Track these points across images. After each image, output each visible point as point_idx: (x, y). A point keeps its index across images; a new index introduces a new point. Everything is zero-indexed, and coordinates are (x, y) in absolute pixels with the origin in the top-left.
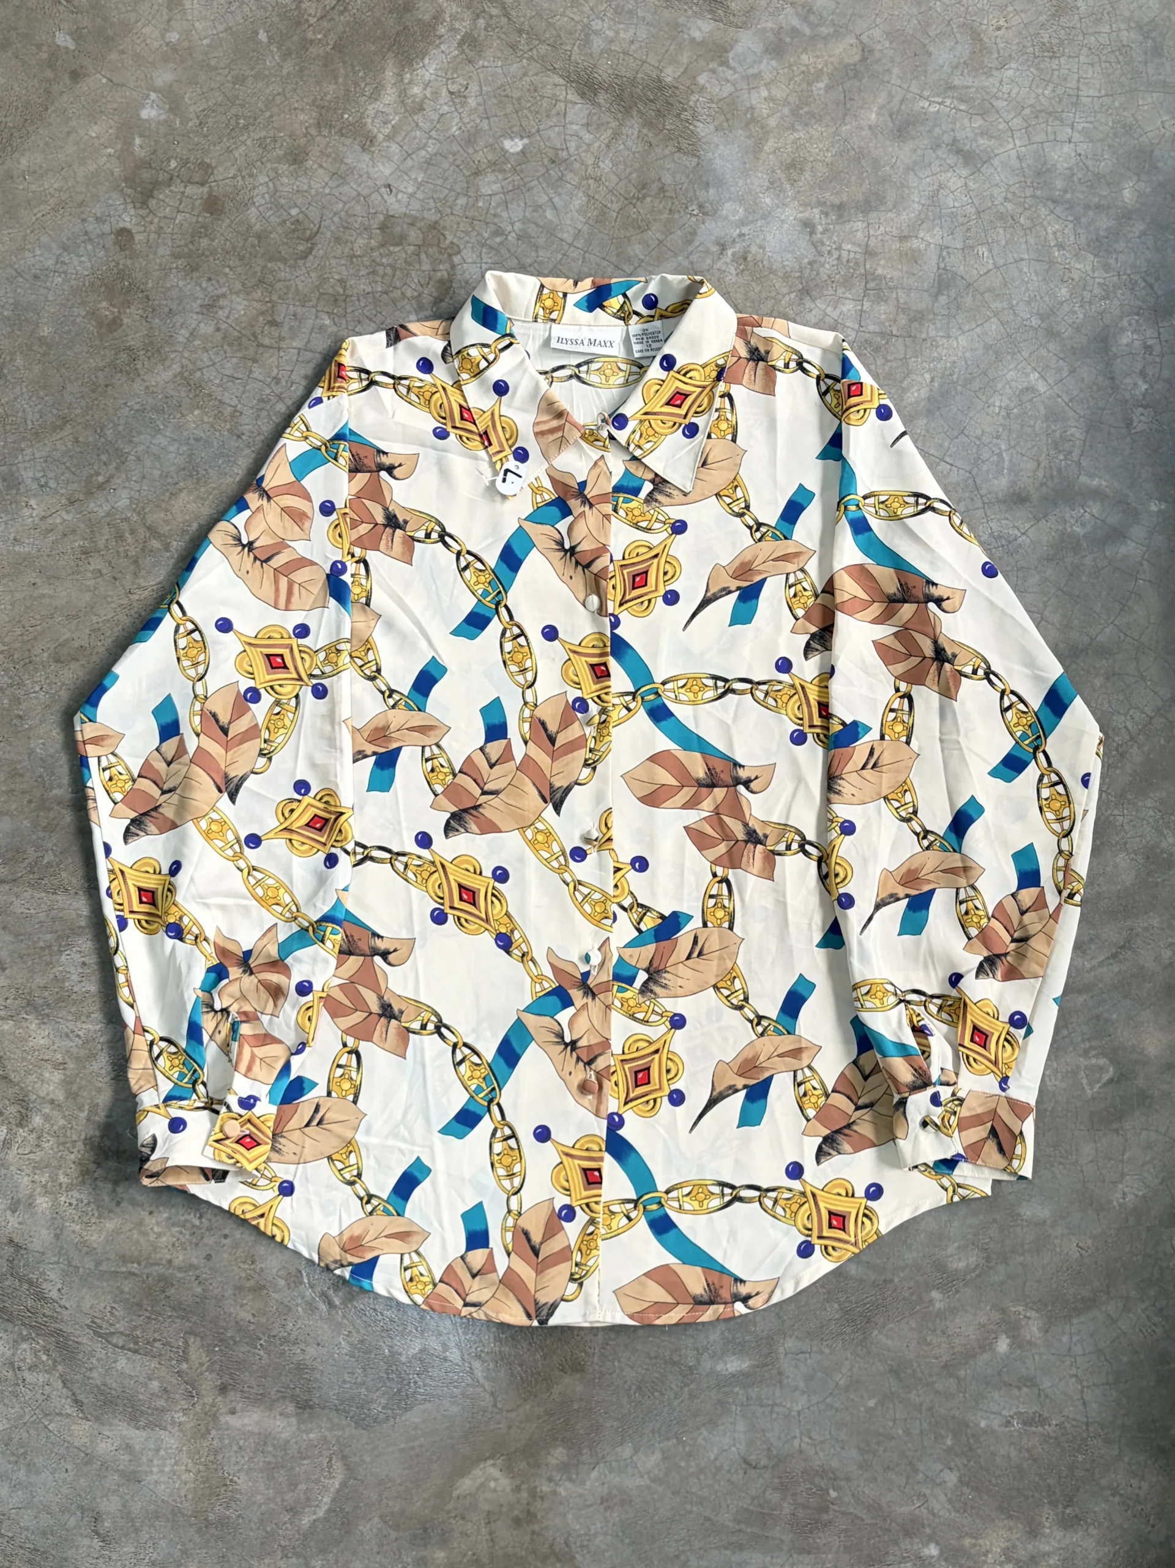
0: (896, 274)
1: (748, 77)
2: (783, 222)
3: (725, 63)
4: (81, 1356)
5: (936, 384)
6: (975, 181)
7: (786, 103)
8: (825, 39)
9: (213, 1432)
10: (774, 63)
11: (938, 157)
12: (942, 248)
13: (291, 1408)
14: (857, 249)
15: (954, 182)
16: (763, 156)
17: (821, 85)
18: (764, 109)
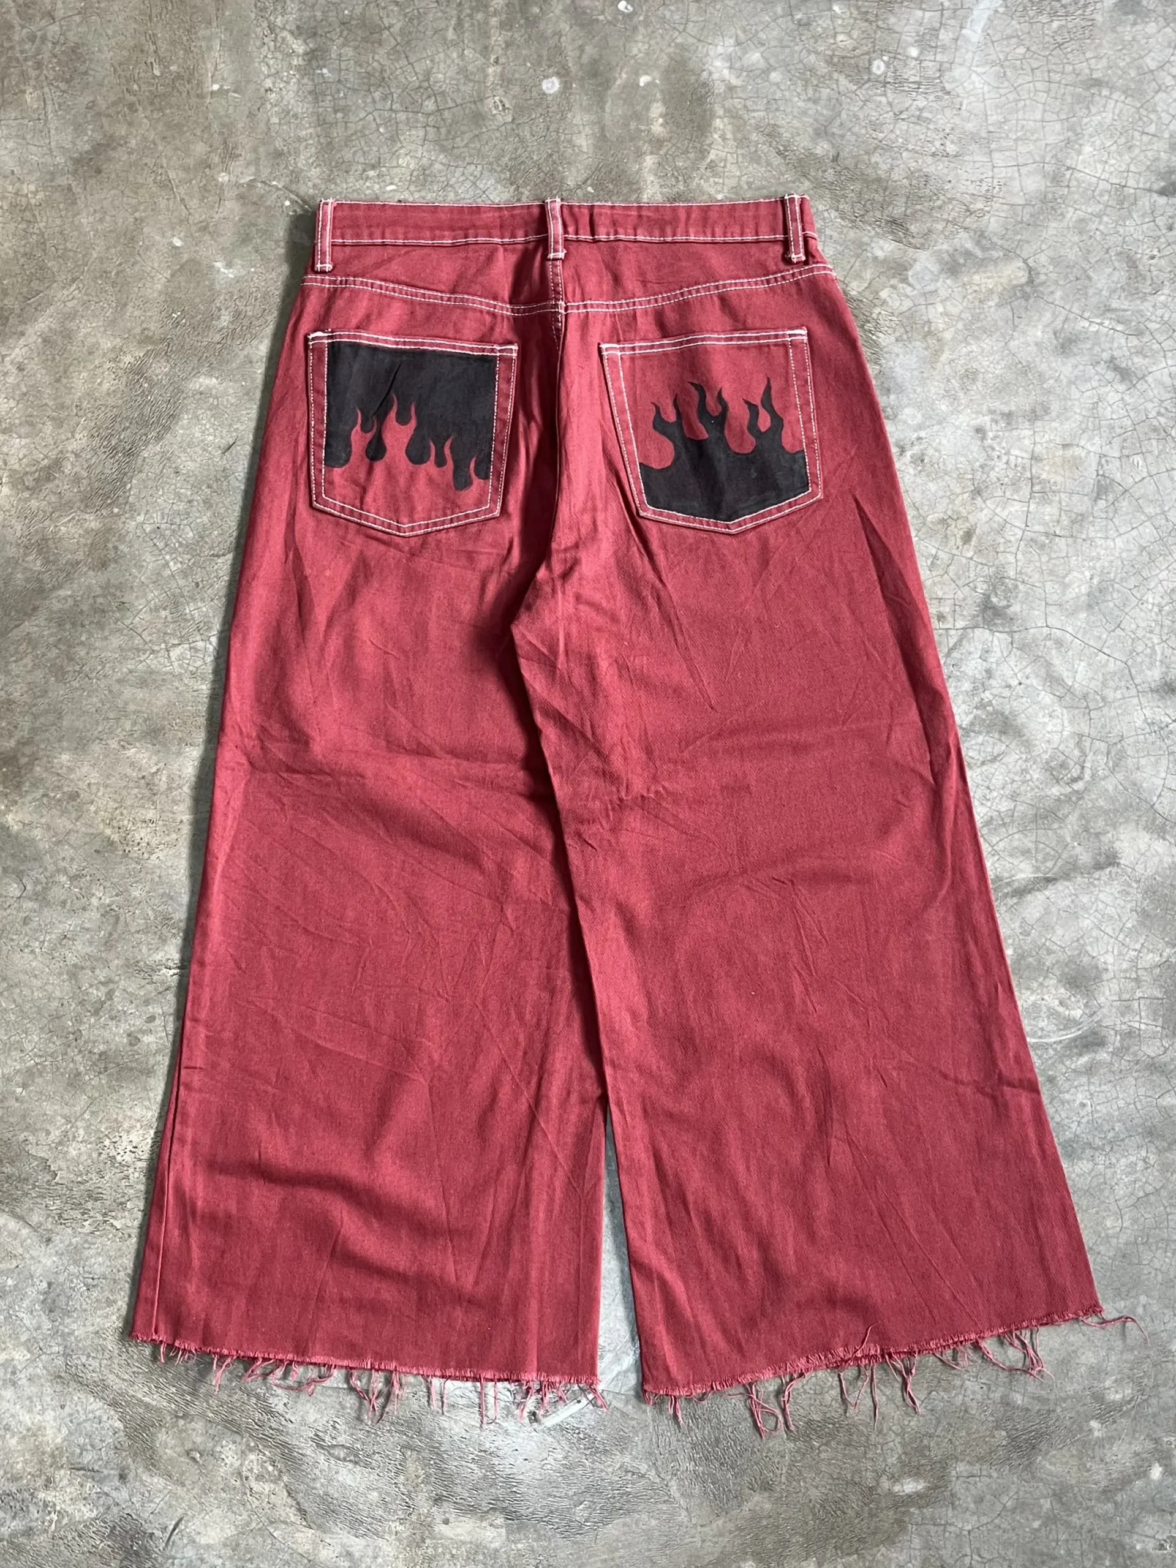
0: (1059, 479)
1: (925, 294)
2: (958, 427)
3: (905, 280)
4: (304, 1467)
5: (1095, 581)
6: (1132, 397)
7: (960, 318)
8: (995, 261)
9: (428, 1541)
10: (949, 282)
11: (1097, 373)
12: (1102, 456)
13: (500, 1521)
14: (1024, 455)
15: (1113, 397)
16: (939, 366)
17: (991, 303)
18: (940, 324)
